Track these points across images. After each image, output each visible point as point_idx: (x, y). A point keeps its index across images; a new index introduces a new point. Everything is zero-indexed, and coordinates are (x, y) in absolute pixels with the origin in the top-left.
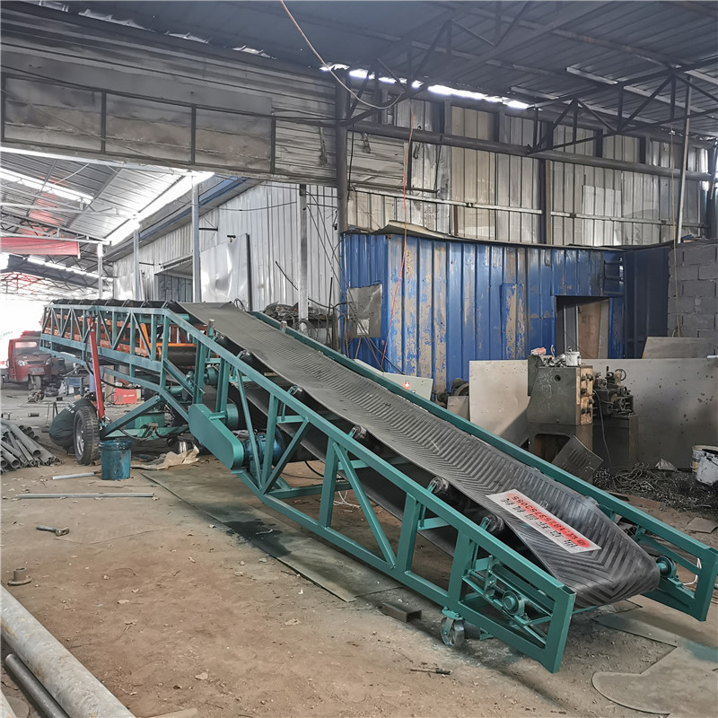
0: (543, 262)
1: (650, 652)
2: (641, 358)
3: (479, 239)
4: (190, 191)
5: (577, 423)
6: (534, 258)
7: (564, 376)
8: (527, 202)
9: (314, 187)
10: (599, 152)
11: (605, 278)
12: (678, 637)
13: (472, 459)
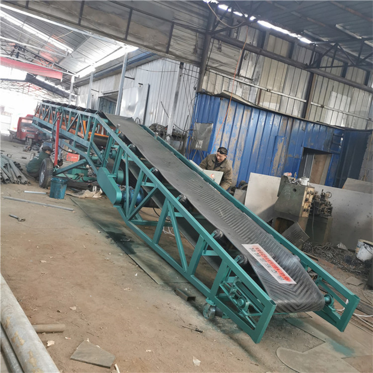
0: (301, 128)
1: (311, 342)
2: (341, 188)
3: (270, 109)
4: (124, 56)
5: (300, 216)
6: (297, 125)
7: (299, 190)
8: (299, 95)
9: (188, 65)
10: (344, 75)
11: (332, 143)
12: (327, 337)
13: (239, 224)
